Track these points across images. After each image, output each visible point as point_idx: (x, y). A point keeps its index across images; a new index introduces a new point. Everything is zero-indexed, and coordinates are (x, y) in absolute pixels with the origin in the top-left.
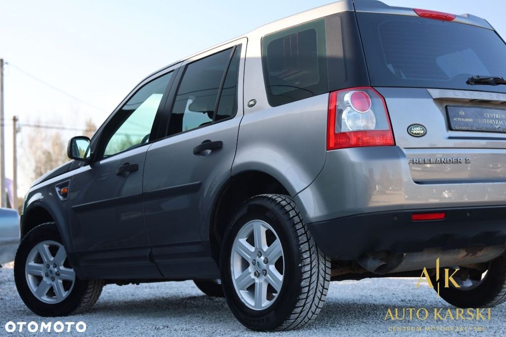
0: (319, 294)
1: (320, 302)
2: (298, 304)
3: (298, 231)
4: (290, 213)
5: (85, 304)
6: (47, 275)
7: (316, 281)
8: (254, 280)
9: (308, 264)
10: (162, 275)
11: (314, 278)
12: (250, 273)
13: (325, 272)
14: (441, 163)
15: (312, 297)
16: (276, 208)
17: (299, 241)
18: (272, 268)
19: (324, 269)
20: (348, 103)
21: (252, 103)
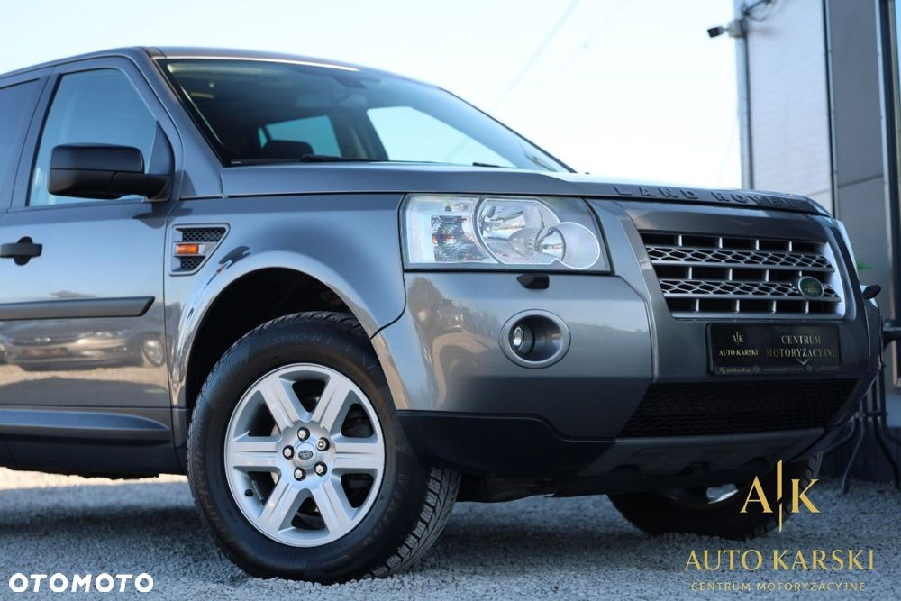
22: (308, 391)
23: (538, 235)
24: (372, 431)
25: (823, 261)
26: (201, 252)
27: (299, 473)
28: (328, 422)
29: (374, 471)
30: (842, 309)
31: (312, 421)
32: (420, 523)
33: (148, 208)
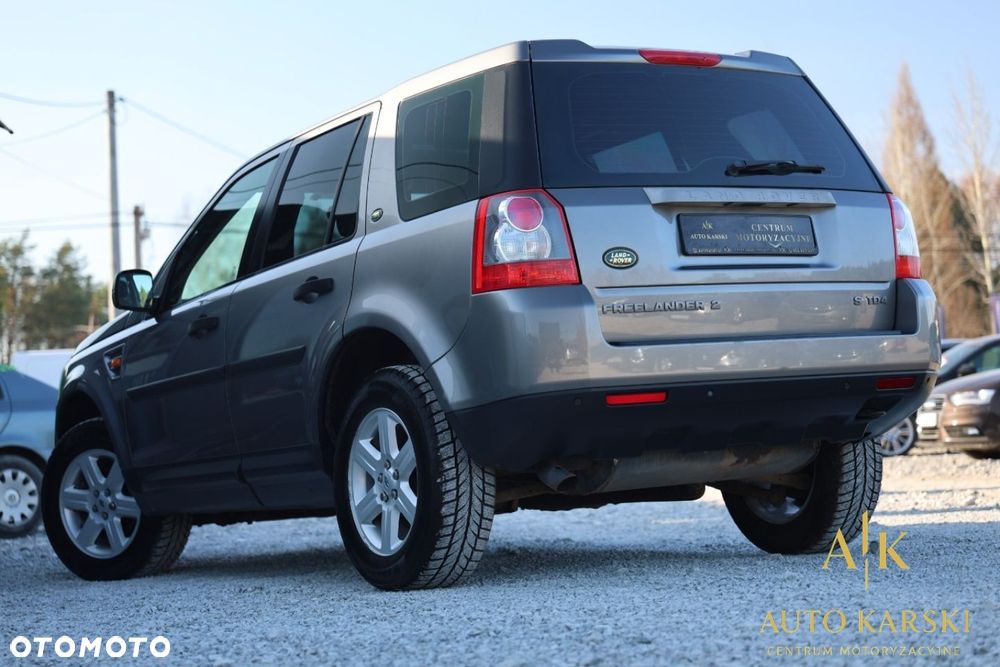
0: (474, 528)
1: (479, 540)
2: (439, 544)
3: (437, 426)
4: (427, 396)
5: (159, 558)
6: (95, 510)
7: (467, 507)
8: (380, 506)
9: (453, 479)
10: (261, 503)
11: (464, 501)
12: (376, 496)
13: (483, 491)
14: (665, 310)
15: (461, 532)
16: (407, 389)
17: (438, 442)
18: (405, 486)
19: (481, 487)
20: (504, 217)
21: (377, 214)
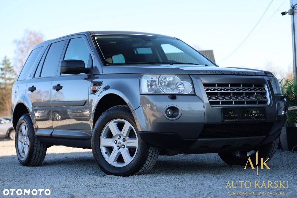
22: (120, 126)
23: (176, 85)
24: (136, 137)
25: (264, 89)
26: (97, 89)
27: (118, 148)
28: (125, 134)
29: (136, 147)
30: (269, 103)
31: (121, 134)
32: (147, 161)
33: (87, 77)
